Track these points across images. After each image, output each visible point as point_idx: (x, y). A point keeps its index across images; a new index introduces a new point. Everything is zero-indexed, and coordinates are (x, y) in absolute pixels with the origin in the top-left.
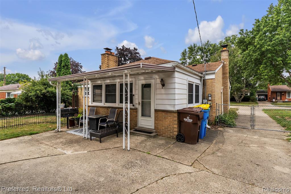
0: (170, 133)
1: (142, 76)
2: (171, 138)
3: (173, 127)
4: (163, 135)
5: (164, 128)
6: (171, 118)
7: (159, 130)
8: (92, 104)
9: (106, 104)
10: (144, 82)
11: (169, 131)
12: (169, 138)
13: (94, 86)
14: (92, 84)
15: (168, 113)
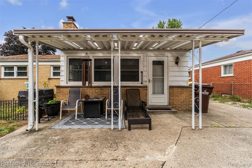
0: (186, 106)
1: (152, 52)
2: (187, 111)
3: (189, 101)
4: (179, 109)
5: (180, 103)
6: (187, 93)
7: (174, 106)
8: (67, 83)
9: (95, 83)
10: (155, 59)
11: (185, 104)
12: (185, 111)
13: (70, 59)
14: (67, 57)
15: (184, 88)
